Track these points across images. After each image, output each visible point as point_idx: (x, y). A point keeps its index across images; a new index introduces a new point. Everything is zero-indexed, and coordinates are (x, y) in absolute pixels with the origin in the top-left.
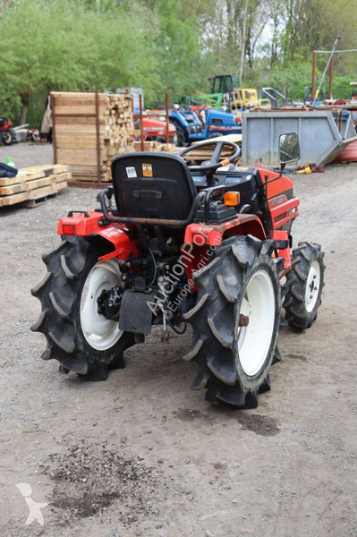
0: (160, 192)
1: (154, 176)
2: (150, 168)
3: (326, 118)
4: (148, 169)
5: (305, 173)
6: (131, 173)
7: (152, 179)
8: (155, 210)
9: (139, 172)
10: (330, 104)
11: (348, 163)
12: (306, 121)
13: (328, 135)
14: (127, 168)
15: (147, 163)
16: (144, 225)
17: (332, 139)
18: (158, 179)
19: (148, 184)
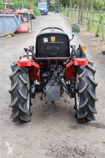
0: (58, 47)
1: (55, 41)
2: (54, 38)
3: (13, 17)
4: (53, 39)
5: (9, 37)
6: (46, 40)
7: (55, 42)
8: (54, 54)
9: (49, 40)
10: (10, 11)
11: (20, 33)
12: (6, 18)
13: (15, 23)
14: (44, 39)
15: (53, 36)
16: (51, 60)
17: (16, 25)
18: (57, 42)
19: (53, 44)
